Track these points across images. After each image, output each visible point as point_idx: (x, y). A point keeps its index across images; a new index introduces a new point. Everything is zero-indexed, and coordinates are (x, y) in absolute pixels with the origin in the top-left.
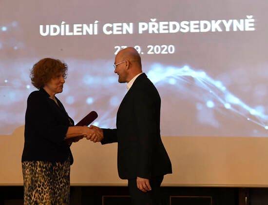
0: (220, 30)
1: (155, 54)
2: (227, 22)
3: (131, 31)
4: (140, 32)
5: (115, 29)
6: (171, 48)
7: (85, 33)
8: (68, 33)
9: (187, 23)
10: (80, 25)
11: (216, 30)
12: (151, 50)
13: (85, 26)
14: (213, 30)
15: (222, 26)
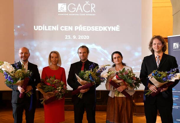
0: (106, 30)
1: (81, 39)
2: (109, 27)
3: (72, 30)
4: (75, 30)
5: (65, 28)
6: (88, 37)
7: (53, 30)
8: (46, 30)
9: (94, 27)
10: (51, 26)
11: (105, 30)
12: (80, 37)
13: (53, 27)
14: (104, 30)
15: (107, 29)
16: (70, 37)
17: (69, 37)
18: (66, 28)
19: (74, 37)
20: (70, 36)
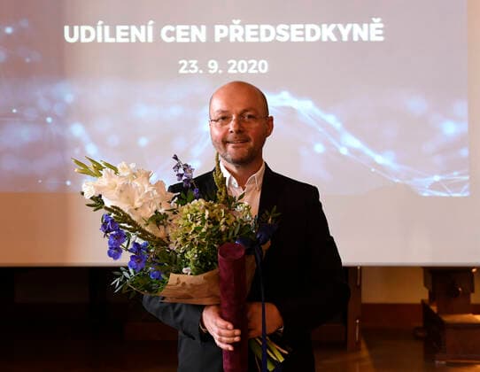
0: (334, 39)
1: (239, 73)
2: (345, 27)
3: (203, 39)
4: (217, 39)
5: (180, 34)
6: (263, 65)
7: (133, 40)
8: (108, 40)
9: (286, 27)
10: (126, 27)
11: (329, 38)
12: (234, 66)
13: (134, 29)
14: (325, 39)
15: (337, 32)
16: (196, 68)
17: (192, 66)
18: (183, 34)
19: (210, 66)
20: (195, 62)
